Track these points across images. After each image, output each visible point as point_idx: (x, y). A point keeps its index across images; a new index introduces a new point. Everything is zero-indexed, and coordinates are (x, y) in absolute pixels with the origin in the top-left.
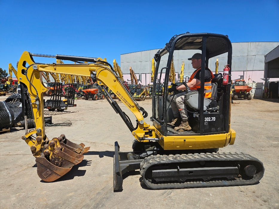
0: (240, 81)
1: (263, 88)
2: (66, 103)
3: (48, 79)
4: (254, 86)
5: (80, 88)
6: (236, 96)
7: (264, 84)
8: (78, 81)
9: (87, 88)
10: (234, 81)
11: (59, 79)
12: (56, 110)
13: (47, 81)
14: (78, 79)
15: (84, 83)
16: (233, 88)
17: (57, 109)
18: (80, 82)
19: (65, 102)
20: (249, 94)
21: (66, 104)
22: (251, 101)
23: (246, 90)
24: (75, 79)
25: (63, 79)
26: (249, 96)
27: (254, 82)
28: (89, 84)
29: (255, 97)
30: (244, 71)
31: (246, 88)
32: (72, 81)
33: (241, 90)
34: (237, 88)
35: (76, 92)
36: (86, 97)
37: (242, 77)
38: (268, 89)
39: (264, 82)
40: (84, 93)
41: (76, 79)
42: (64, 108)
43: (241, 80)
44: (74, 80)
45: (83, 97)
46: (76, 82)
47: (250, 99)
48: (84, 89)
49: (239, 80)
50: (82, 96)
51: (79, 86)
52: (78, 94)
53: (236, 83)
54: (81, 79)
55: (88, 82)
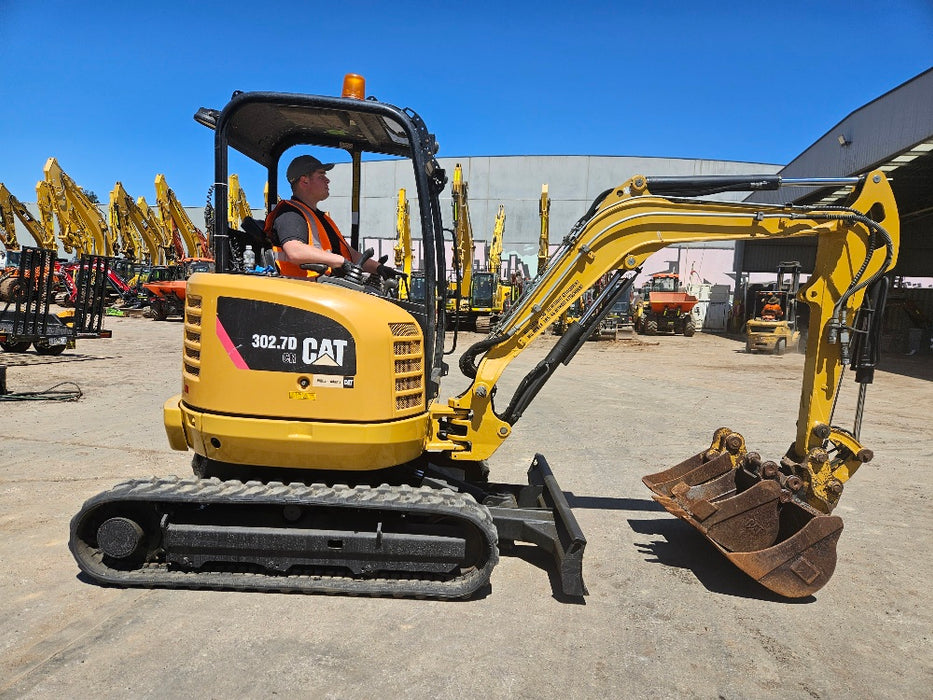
0: (665, 278)
1: (731, 301)
2: (70, 325)
3: (9, 239)
4: (705, 295)
5: (137, 276)
6: (653, 324)
7: (732, 289)
8: (131, 252)
9: (162, 278)
10: (651, 278)
11: (53, 240)
12: (32, 348)
13: (7, 246)
14: (132, 244)
15: (153, 261)
16: (647, 297)
17: (35, 346)
18: (137, 254)
19: (65, 320)
20: (689, 318)
21: (69, 328)
22: (694, 338)
23: (680, 306)
24: (120, 243)
25: (71, 240)
26: (689, 324)
27: (705, 282)
28: (172, 263)
29: (707, 329)
30: (680, 248)
31: (681, 300)
32: (108, 251)
33: (666, 305)
34: (657, 298)
35: (122, 290)
36: (160, 311)
37: (674, 265)
38: (742, 306)
39: (732, 283)
40: (150, 294)
41: (124, 243)
42: (63, 341)
43: (671, 275)
44: (115, 246)
45: (147, 309)
46: (121, 256)
47: (690, 333)
48: (151, 279)
49: (664, 275)
50: (142, 306)
51: (132, 270)
52: (127, 298)
53: (654, 284)
54: (143, 244)
55: (168, 258)
